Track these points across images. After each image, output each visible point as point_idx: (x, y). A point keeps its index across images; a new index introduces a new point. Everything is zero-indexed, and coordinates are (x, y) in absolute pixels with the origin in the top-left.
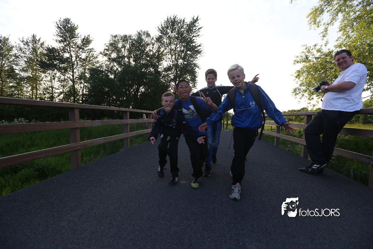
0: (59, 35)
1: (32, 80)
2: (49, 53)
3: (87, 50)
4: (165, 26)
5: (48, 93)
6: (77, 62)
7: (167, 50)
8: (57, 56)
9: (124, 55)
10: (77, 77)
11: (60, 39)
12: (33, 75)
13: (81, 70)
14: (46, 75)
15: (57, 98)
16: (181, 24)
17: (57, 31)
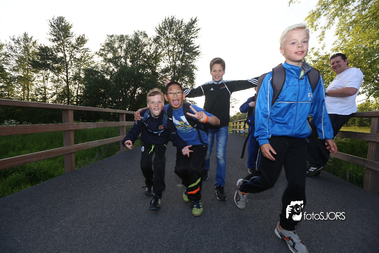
1: (24, 80)
2: (42, 52)
3: (82, 50)
4: (163, 27)
6: (71, 62)
7: (165, 51)
8: (50, 55)
9: (120, 56)
10: (70, 78)
11: (53, 38)
12: (25, 75)
13: (76, 70)
14: (38, 75)
15: (50, 99)
16: (179, 24)
17: (50, 29)
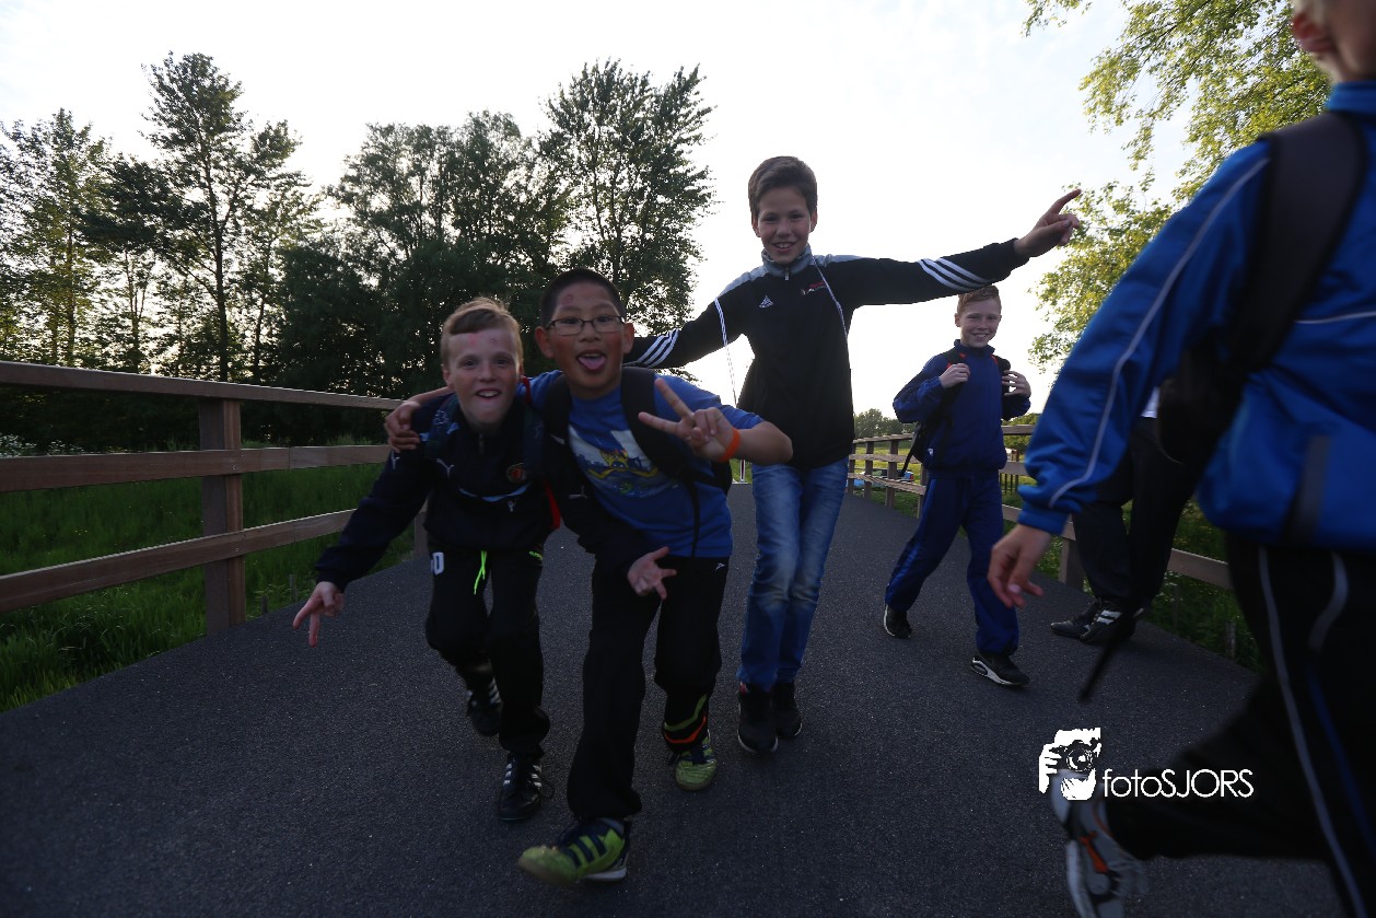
0: (164, 119)
1: (54, 285)
2: (123, 184)
3: (275, 179)
4: (575, 100)
5: (119, 338)
6: (235, 223)
7: (582, 187)
8: (157, 197)
9: (418, 203)
10: (232, 281)
11: (168, 132)
12: (57, 269)
13: (252, 252)
14: (110, 268)
15: (154, 359)
16: (633, 92)
17: (157, 101)
